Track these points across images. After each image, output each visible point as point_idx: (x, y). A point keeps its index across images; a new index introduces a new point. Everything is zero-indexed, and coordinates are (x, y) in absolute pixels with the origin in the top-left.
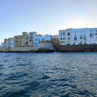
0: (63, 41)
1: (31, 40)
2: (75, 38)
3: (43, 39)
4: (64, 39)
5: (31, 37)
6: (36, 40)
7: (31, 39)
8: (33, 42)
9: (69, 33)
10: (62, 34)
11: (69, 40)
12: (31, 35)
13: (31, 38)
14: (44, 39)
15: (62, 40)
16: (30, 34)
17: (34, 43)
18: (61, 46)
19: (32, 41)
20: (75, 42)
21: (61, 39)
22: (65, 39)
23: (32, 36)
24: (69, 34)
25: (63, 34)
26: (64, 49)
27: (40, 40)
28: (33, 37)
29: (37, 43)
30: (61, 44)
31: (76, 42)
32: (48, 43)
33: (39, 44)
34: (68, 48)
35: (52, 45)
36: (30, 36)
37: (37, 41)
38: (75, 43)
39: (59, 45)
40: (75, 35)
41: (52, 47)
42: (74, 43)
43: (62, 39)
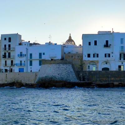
0: (92, 62)
1: (7, 54)
2: (120, 54)
3: (40, 54)
4: (96, 55)
5: (7, 47)
6: (21, 55)
7: (5, 53)
8: (12, 62)
9: (107, 42)
10: (90, 44)
11: (108, 58)
12: (7, 43)
13: (7, 49)
14: (44, 54)
15: (92, 59)
16: (5, 39)
17: (14, 63)
18: (92, 73)
19: (9, 56)
20: (122, 63)
21: (89, 56)
22: (98, 57)
23: (9, 46)
24: (107, 45)
25: (93, 44)
26: (100, 81)
27: (33, 57)
28: (14, 48)
29: (23, 62)
30: (87, 67)
31: (124, 63)
32: (65, 66)
33: (29, 67)
34: (110, 79)
35: (72, 70)
36: (5, 46)
37: (23, 59)
38: (122, 67)
39: (82, 69)
40: (122, 47)
41: (74, 75)
42: (120, 67)
43: (92, 56)
